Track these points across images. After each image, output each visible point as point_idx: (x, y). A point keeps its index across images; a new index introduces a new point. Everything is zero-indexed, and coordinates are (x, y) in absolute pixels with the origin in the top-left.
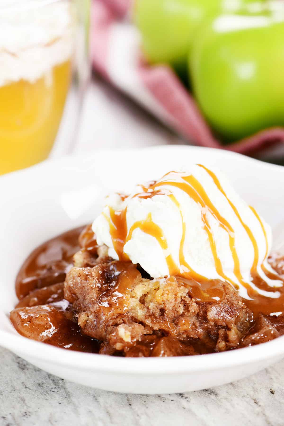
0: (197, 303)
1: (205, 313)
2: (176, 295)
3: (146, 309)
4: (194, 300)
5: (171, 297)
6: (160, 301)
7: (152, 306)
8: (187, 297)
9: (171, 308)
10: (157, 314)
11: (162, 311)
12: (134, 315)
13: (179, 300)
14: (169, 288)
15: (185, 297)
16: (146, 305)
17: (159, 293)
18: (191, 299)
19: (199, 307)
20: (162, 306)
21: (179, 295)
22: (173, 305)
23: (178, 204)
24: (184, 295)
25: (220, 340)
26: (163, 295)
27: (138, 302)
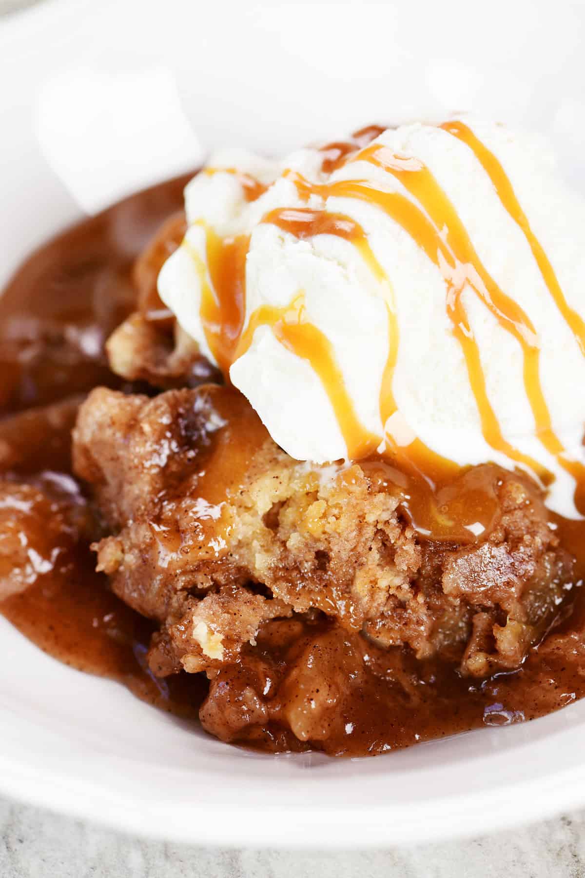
0: (419, 541)
1: (439, 570)
2: (362, 518)
3: (278, 550)
4: (409, 534)
5: (346, 524)
6: (318, 534)
7: (294, 541)
8: (394, 521)
9: (344, 555)
10: (307, 566)
11: (322, 557)
12: (244, 563)
13: (369, 532)
14: (343, 501)
15: (387, 522)
16: (281, 535)
17: (315, 509)
18: (403, 531)
19: (423, 553)
20: (322, 547)
21: (371, 518)
22: (349, 546)
23: (380, 273)
24: (385, 516)
25: (473, 648)
26: (325, 516)
27: (260, 524)
